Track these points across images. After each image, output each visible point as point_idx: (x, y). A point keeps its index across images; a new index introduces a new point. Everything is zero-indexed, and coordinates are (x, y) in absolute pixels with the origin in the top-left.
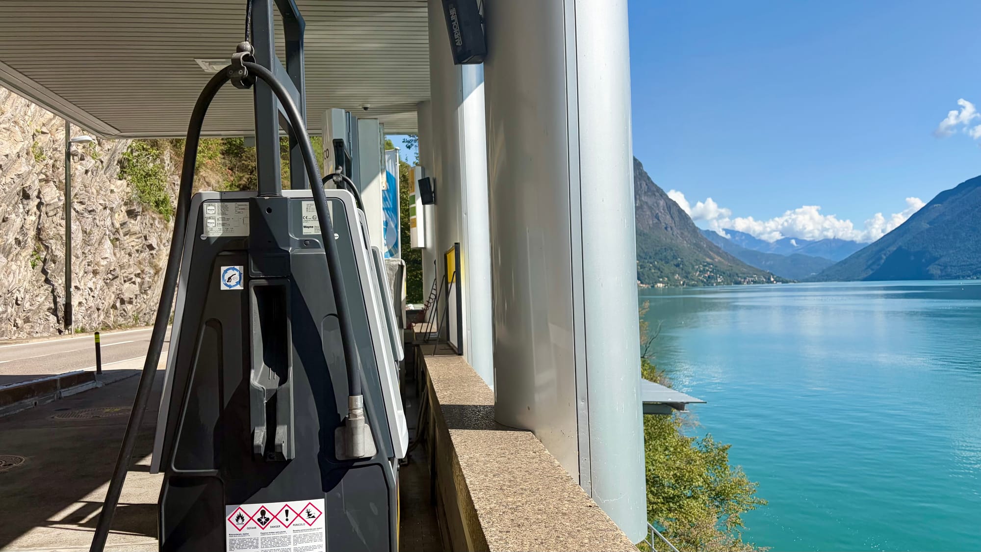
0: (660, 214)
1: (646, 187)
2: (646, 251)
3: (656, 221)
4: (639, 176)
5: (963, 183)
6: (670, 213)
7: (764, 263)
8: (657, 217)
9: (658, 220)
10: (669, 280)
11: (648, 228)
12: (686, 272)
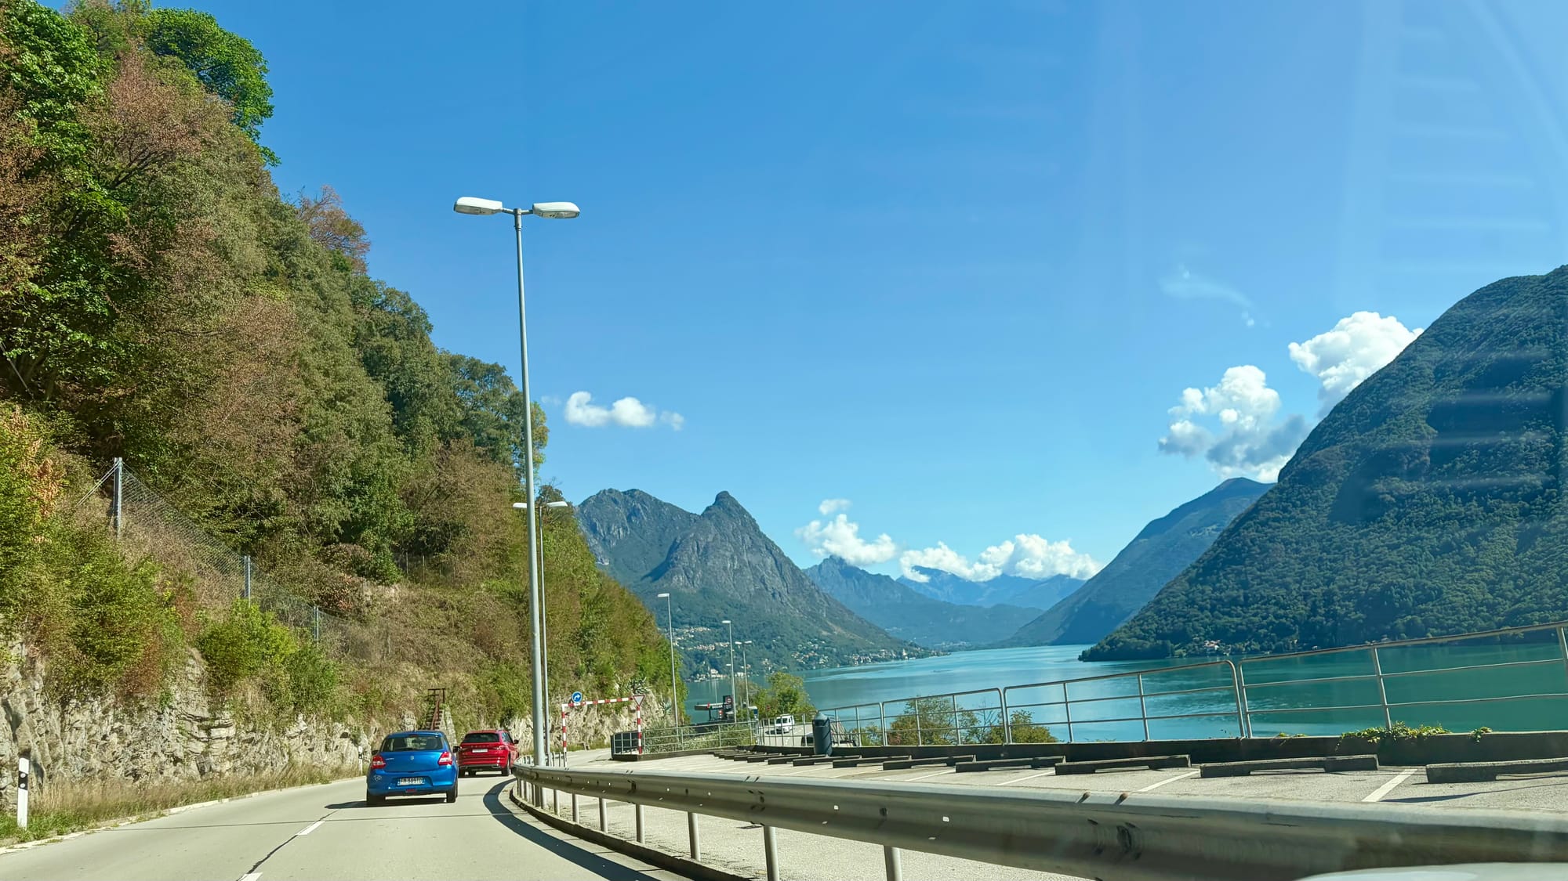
0: (766, 576)
1: (750, 542)
2: (740, 628)
3: (760, 586)
4: (742, 528)
5: (1176, 509)
6: (781, 574)
7: (952, 620)
8: (763, 581)
9: (764, 584)
10: (753, 666)
11: (748, 597)
12: (778, 656)
